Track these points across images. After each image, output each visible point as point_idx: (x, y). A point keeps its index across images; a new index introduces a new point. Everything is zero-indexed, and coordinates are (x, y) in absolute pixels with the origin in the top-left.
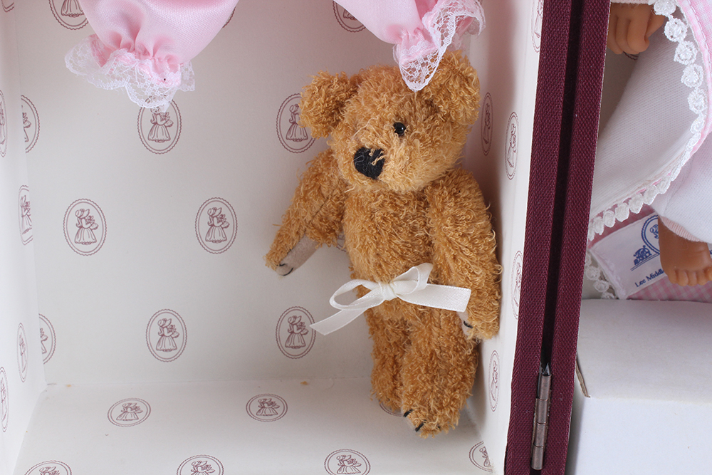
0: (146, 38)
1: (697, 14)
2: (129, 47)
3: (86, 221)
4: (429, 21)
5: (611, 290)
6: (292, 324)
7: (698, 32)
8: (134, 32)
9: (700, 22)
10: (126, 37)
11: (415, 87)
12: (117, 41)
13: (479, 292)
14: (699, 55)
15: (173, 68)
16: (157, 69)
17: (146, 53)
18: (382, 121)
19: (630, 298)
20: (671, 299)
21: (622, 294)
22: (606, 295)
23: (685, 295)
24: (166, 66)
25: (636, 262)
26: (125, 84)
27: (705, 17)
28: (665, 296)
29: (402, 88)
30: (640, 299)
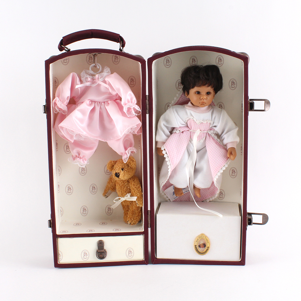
0: (81, 156)
1: (167, 150)
2: (78, 157)
3: (69, 188)
4: (127, 152)
5: (169, 200)
6: (108, 208)
7: (167, 153)
8: (79, 155)
9: (168, 151)
10: (78, 156)
11: (125, 162)
12: (76, 156)
13: (139, 198)
14: (168, 156)
15: (86, 160)
16: (83, 161)
17: (81, 158)
18: (120, 168)
19: (173, 201)
20: (181, 201)
21: (171, 200)
22: (169, 201)
23: (183, 200)
24: (84, 160)
25: (173, 194)
26: (78, 163)
27: (169, 150)
28: (180, 201)
29: (123, 163)
30: (175, 201)
